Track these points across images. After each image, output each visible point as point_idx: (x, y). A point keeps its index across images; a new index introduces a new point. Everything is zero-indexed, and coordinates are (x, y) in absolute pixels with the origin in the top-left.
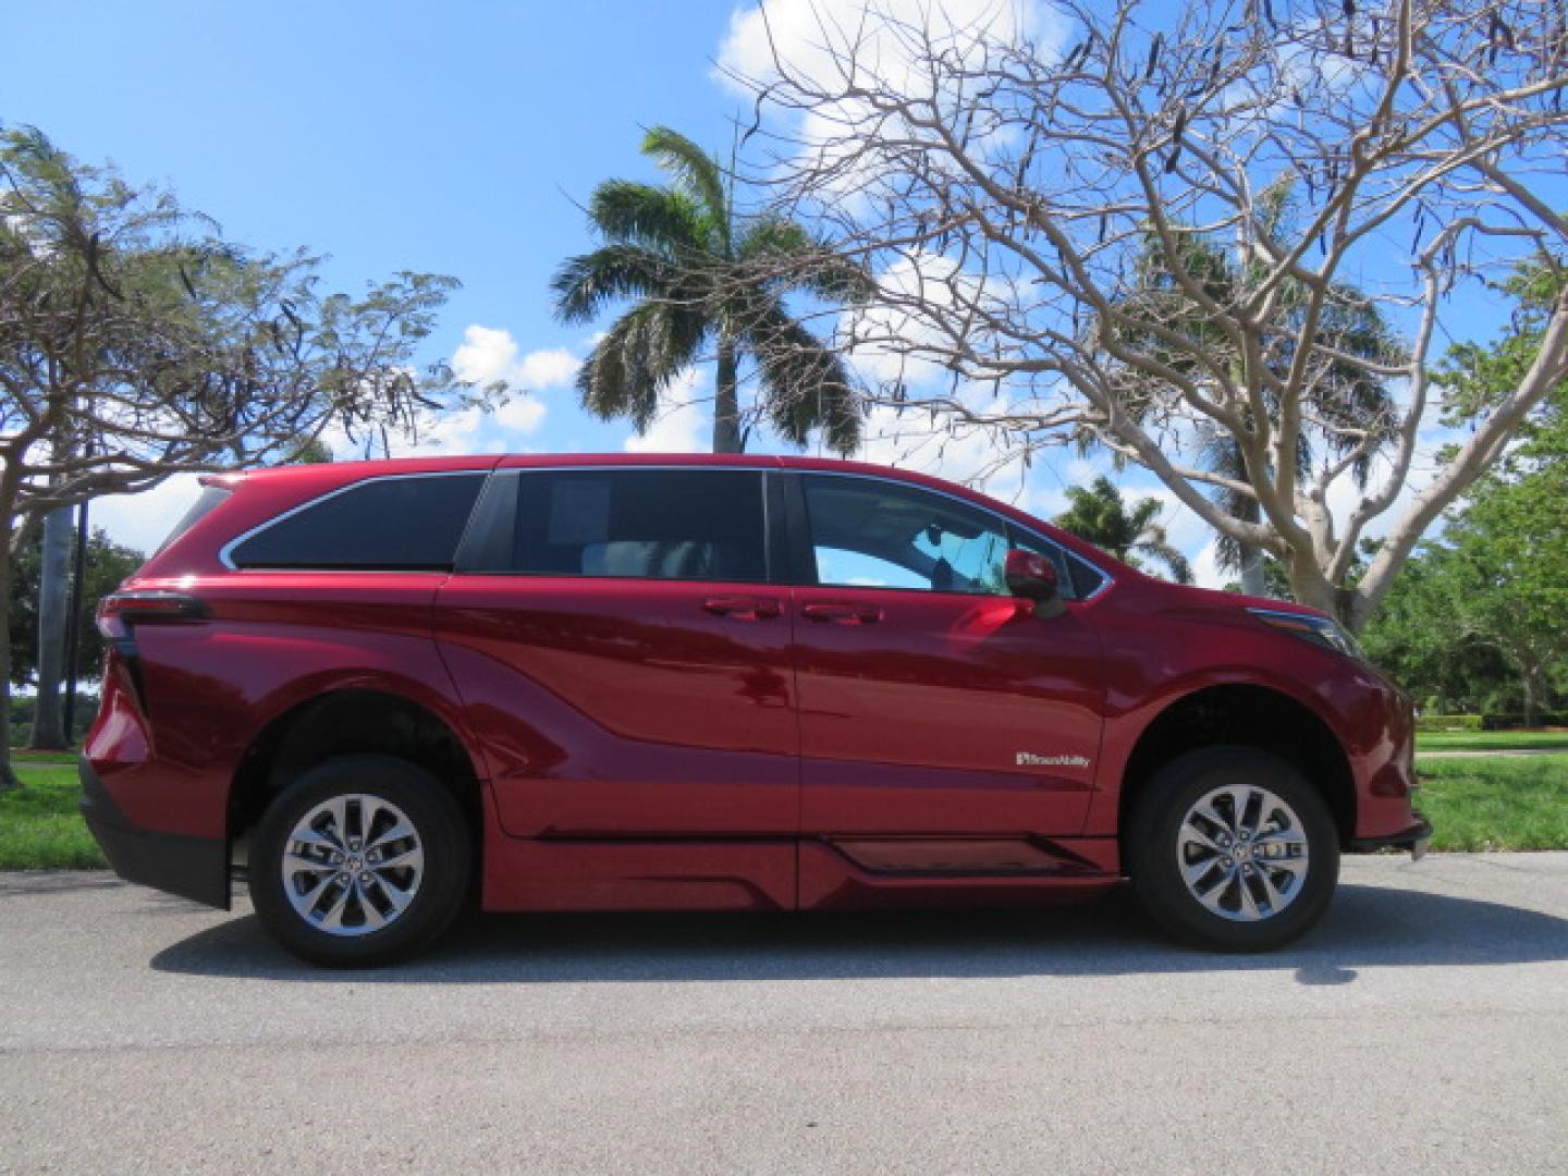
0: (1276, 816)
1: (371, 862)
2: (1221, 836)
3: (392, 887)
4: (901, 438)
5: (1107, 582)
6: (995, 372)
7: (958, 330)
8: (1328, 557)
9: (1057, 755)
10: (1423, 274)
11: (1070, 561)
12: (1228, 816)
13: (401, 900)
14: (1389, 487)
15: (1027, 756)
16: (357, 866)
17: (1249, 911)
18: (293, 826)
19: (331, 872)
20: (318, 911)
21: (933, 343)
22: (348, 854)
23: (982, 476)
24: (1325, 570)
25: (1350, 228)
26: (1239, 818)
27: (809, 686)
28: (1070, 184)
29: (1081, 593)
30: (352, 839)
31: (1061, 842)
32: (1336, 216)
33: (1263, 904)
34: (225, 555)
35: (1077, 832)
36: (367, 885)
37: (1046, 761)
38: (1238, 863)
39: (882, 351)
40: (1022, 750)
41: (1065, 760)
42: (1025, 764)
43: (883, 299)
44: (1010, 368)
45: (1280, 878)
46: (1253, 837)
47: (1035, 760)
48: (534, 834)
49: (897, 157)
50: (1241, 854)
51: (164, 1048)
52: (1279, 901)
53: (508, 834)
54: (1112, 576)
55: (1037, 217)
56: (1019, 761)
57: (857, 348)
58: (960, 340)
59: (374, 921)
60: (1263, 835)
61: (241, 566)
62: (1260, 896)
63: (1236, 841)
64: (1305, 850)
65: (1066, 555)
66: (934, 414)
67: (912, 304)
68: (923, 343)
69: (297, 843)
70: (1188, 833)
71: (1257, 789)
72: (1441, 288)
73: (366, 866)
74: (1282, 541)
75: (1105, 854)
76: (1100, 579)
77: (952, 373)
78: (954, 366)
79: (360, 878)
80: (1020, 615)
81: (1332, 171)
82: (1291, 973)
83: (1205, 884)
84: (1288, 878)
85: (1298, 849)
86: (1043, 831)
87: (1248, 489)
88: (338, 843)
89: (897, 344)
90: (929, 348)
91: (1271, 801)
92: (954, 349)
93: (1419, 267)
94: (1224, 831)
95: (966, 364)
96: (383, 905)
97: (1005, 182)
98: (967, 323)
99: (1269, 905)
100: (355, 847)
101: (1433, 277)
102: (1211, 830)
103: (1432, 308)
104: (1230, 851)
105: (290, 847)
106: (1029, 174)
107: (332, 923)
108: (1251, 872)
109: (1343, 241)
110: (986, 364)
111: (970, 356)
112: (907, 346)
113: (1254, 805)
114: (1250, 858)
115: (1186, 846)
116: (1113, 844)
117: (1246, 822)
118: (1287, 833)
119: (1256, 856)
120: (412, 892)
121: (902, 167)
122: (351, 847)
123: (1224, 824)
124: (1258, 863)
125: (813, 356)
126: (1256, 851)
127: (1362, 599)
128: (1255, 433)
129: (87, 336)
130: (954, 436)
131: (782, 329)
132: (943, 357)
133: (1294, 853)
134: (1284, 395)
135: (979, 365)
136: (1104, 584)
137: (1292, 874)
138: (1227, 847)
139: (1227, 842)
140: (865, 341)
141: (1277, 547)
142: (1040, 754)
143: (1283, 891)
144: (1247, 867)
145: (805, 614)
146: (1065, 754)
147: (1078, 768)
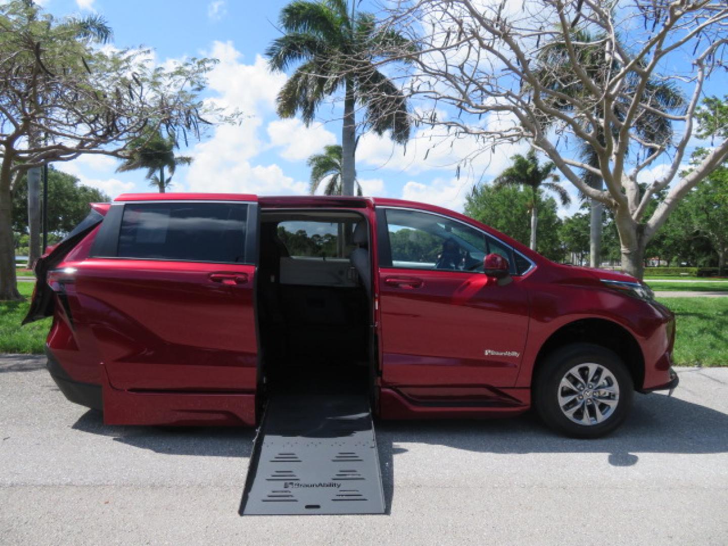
0: (607, 379)
2: (579, 385)
4: (433, 138)
5: (533, 267)
6: (480, 111)
7: (463, 88)
8: (635, 208)
9: (505, 352)
10: (697, 68)
11: (515, 254)
12: (585, 377)
14: (669, 174)
15: (490, 351)
17: (586, 420)
21: (451, 95)
23: (471, 157)
24: (633, 214)
25: (663, 48)
26: (590, 378)
28: (524, 16)
29: (520, 272)
31: (505, 391)
32: (657, 43)
33: (594, 418)
35: (512, 386)
37: (498, 354)
38: (585, 398)
39: (425, 98)
40: (488, 348)
41: (508, 354)
42: (489, 355)
43: (427, 72)
44: (488, 109)
45: (603, 407)
46: (595, 387)
47: (493, 353)
49: (438, 4)
50: (587, 394)
51: (84, 486)
52: (602, 417)
54: (536, 262)
55: (506, 37)
56: (486, 354)
57: (413, 96)
58: (464, 94)
60: (599, 387)
62: (592, 413)
63: (586, 389)
64: (617, 397)
65: (514, 251)
66: (449, 127)
67: (441, 75)
68: (446, 95)
70: (565, 383)
71: (601, 366)
72: (706, 74)
74: (614, 201)
75: (525, 398)
76: (529, 264)
77: (459, 109)
78: (459, 106)
80: (490, 283)
81: (657, 13)
83: (568, 406)
84: (607, 408)
85: (614, 395)
86: (495, 385)
87: (599, 172)
89: (433, 95)
90: (449, 98)
91: (606, 373)
92: (461, 98)
93: (696, 65)
94: (582, 383)
95: (465, 105)
97: (490, 15)
98: (468, 85)
99: (596, 420)
101: (702, 70)
102: (575, 382)
103: (701, 83)
104: (583, 393)
106: (503, 12)
108: (590, 403)
109: (659, 54)
110: (477, 107)
111: (469, 102)
112: (438, 96)
113: (598, 373)
114: (591, 397)
115: (563, 388)
116: (528, 391)
117: (592, 380)
118: (610, 388)
119: (594, 396)
121: (440, 9)
123: (582, 380)
124: (594, 400)
125: (392, 99)
126: (595, 394)
127: (649, 229)
128: (606, 149)
129: (39, 90)
130: (458, 138)
131: (377, 85)
132: (455, 102)
133: (612, 397)
134: (622, 129)
135: (473, 107)
136: (531, 267)
137: (609, 407)
138: (581, 391)
139: (582, 388)
140: (418, 92)
141: (610, 203)
142: (495, 350)
143: (603, 414)
144: (589, 401)
145: (386, 283)
146: (508, 351)
147: (514, 357)
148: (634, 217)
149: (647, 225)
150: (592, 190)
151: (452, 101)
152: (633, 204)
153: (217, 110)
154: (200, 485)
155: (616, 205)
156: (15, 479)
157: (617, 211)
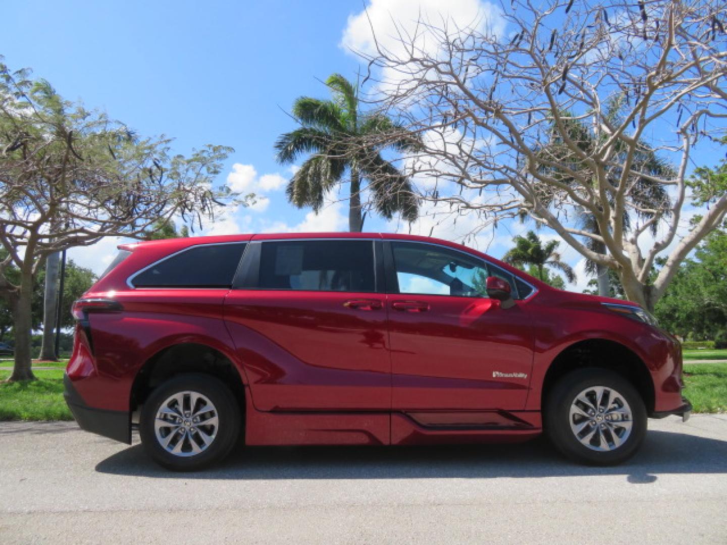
0: (616, 401)
1: (195, 423)
2: (590, 410)
3: (205, 434)
4: (436, 216)
5: (534, 291)
6: (480, 185)
7: (462, 166)
8: (639, 270)
9: (512, 373)
10: (682, 137)
11: (517, 281)
12: (594, 401)
13: (208, 440)
14: (668, 237)
15: (497, 373)
16: (188, 425)
17: (604, 446)
18: (159, 406)
19: (177, 427)
20: (171, 445)
21: (451, 173)
22: (184, 419)
23: (475, 232)
24: (638, 276)
25: (647, 116)
26: (599, 403)
27: (394, 339)
28: (514, 98)
29: (522, 296)
30: (186, 412)
31: (515, 414)
32: (641, 110)
33: (611, 443)
34: (129, 282)
35: (522, 409)
36: (193, 433)
37: (506, 375)
38: (599, 423)
39: (427, 176)
40: (496, 370)
41: (515, 375)
42: (497, 377)
43: (428, 152)
44: (487, 183)
45: (619, 431)
46: (606, 411)
47: (501, 375)
48: (269, 410)
49: (433, 88)
50: (600, 420)
51: (101, 512)
52: (618, 442)
53: (256, 409)
54: (537, 288)
55: (499, 114)
56: (494, 376)
57: (415, 175)
58: (463, 171)
59: (196, 450)
60: (610, 410)
61: (136, 286)
62: (609, 439)
63: (598, 413)
64: (630, 417)
65: (515, 278)
66: (452, 204)
67: (441, 154)
68: (446, 172)
69: (161, 414)
70: (574, 410)
71: (607, 388)
72: (691, 143)
73: (192, 424)
74: (617, 263)
75: (535, 420)
76: (531, 289)
77: (460, 186)
78: (460, 182)
79: (190, 430)
80: (494, 307)
81: (638, 90)
82: (625, 477)
83: (584, 433)
84: (623, 431)
85: (627, 417)
86: (505, 408)
87: (600, 238)
88: (180, 414)
89: (434, 173)
90: (449, 174)
91: (614, 394)
92: (461, 175)
93: (680, 133)
94: (592, 408)
95: (466, 181)
96: (200, 442)
97: (483, 98)
98: (466, 163)
99: (613, 443)
100: (188, 416)
101: (687, 138)
102: (586, 408)
103: (687, 153)
104: (595, 418)
105: (158, 415)
107: (177, 450)
108: (605, 428)
109: (644, 123)
110: (475, 181)
111: (468, 178)
112: (439, 174)
113: (606, 396)
114: (604, 421)
115: (574, 415)
116: (539, 414)
117: (602, 404)
118: (621, 409)
119: (608, 420)
120: (213, 437)
121: (436, 93)
122: (186, 415)
123: (591, 405)
124: (608, 424)
125: (395, 179)
126: (607, 418)
127: (656, 289)
128: (603, 213)
129: (67, 176)
130: (461, 215)
131: (381, 166)
132: (456, 178)
133: (625, 419)
134: (617, 194)
135: (472, 182)
137: (625, 429)
138: (593, 416)
139: (593, 414)
140: (419, 171)
141: (614, 265)
142: (503, 372)
143: (621, 437)
144: (603, 425)
145: (393, 307)
146: (515, 372)
147: (522, 379)
148: (639, 279)
149: (653, 286)
150: (594, 255)
151: (451, 178)
152: (637, 265)
153: (232, 195)
154: (217, 509)
155: (620, 267)
156: (33, 508)
157: (622, 274)
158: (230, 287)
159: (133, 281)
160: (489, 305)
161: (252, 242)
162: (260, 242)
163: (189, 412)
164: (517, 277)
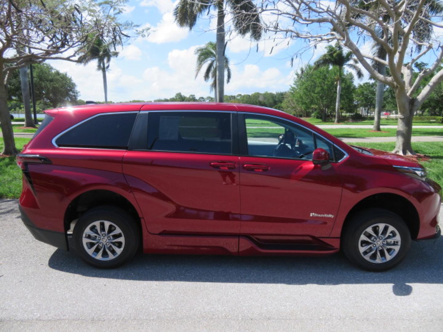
0: (392, 232)
1: (109, 240)
2: (373, 238)
4: (275, 39)
5: (346, 156)
6: (307, 23)
7: (297, 6)
8: (409, 88)
9: (324, 214)
11: (334, 147)
12: (377, 233)
13: (119, 251)
15: (314, 214)
16: (104, 241)
17: (379, 260)
18: (85, 229)
19: (98, 242)
20: (95, 253)
21: (288, 12)
22: (102, 237)
23: (301, 52)
26: (380, 233)
29: (338, 159)
30: (103, 233)
31: (322, 239)
33: (383, 258)
34: (54, 141)
35: (328, 236)
36: (108, 246)
37: (320, 215)
38: (377, 246)
39: (271, 14)
40: (312, 212)
41: (326, 215)
42: (313, 217)
44: (313, 21)
45: (390, 251)
46: (384, 238)
47: (316, 215)
48: (158, 233)
50: (379, 243)
52: (389, 257)
53: (150, 233)
54: (348, 153)
56: (311, 215)
58: (297, 10)
59: (111, 257)
60: (387, 238)
61: (59, 146)
62: (383, 255)
63: (378, 240)
64: (400, 243)
65: (333, 145)
66: (287, 32)
68: (285, 12)
69: (86, 235)
70: (363, 238)
71: (387, 225)
73: (108, 241)
75: (336, 244)
76: (344, 155)
77: (293, 21)
78: (294, 19)
79: (106, 244)
80: (316, 168)
83: (366, 252)
85: (397, 242)
86: (316, 236)
87: (386, 63)
88: (99, 234)
89: (276, 12)
90: (287, 14)
91: (392, 228)
92: (295, 14)
94: (375, 237)
95: (298, 19)
96: (113, 252)
98: (300, 5)
99: (385, 258)
100: (104, 235)
102: (370, 236)
104: (376, 243)
105: (84, 235)
107: (99, 257)
108: (381, 249)
110: (306, 20)
111: (300, 17)
112: (280, 13)
113: (386, 229)
114: (381, 245)
116: (339, 240)
117: (382, 234)
118: (394, 238)
119: (383, 244)
120: (122, 249)
122: (102, 235)
123: (375, 235)
124: (384, 246)
125: (249, 15)
127: (418, 102)
130: (293, 39)
131: (239, 5)
132: (291, 16)
133: (396, 244)
135: (303, 20)
136: (345, 157)
137: (394, 250)
138: (374, 241)
140: (266, 10)
141: (393, 84)
142: (318, 213)
143: (390, 255)
144: (380, 247)
145: (244, 168)
146: (326, 214)
147: (330, 218)
149: (416, 100)
150: (381, 77)
151: (288, 16)
152: (408, 85)
155: (397, 86)
157: (397, 91)
158: (126, 148)
159: (57, 142)
160: (313, 165)
161: (142, 112)
162: (147, 112)
163: (104, 233)
164: (335, 145)
